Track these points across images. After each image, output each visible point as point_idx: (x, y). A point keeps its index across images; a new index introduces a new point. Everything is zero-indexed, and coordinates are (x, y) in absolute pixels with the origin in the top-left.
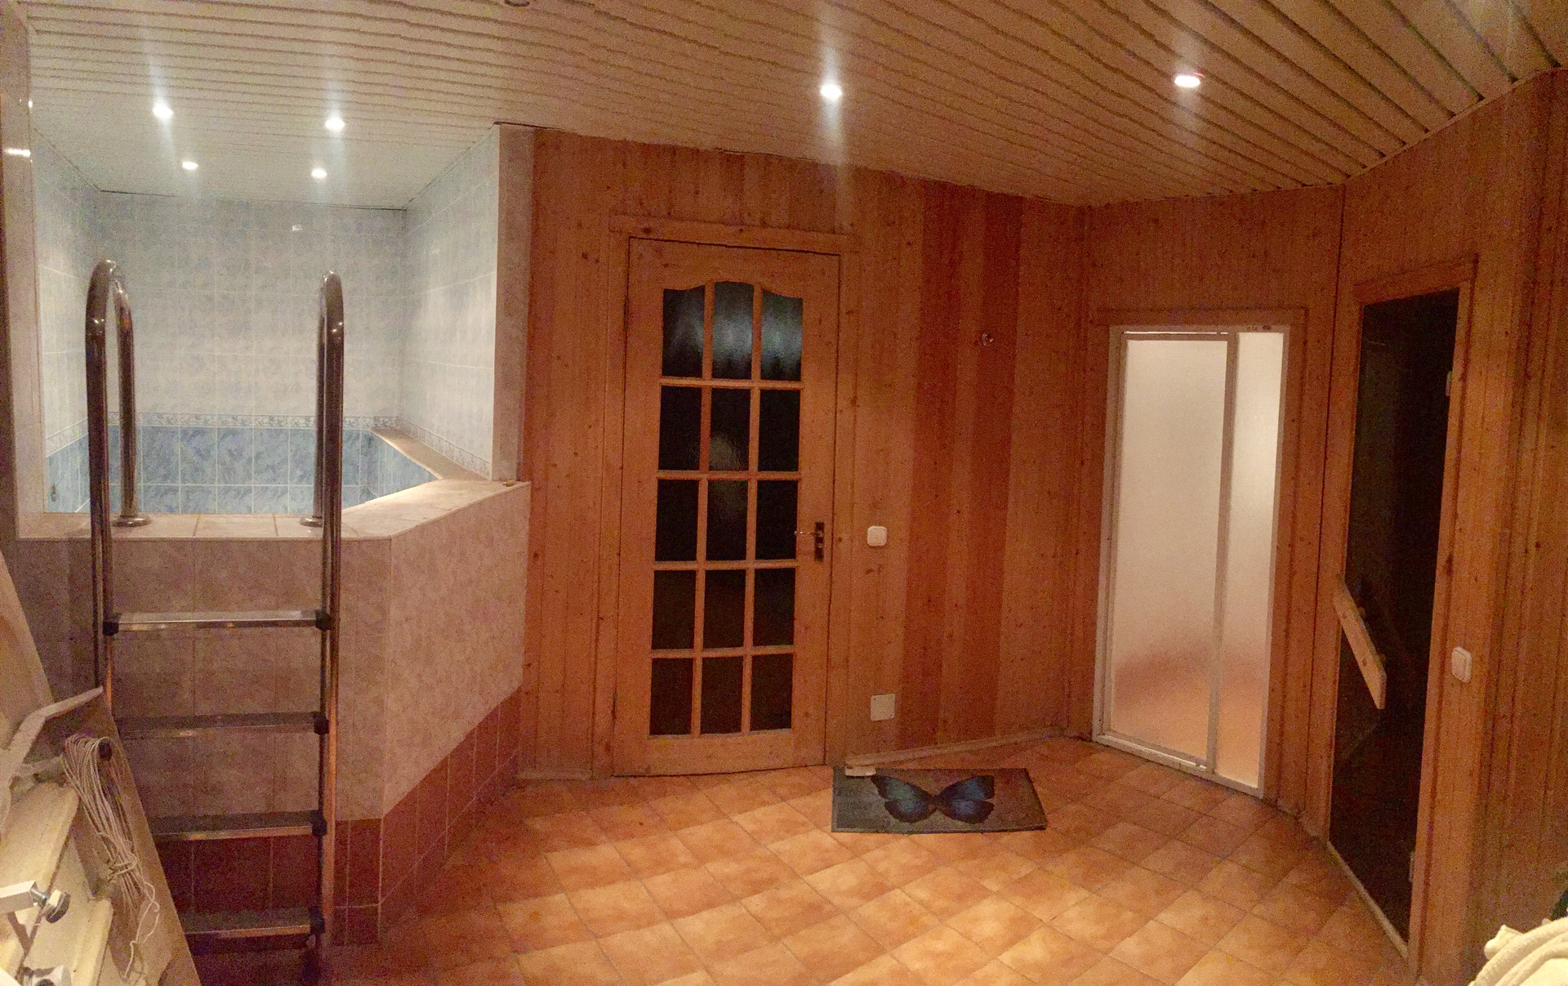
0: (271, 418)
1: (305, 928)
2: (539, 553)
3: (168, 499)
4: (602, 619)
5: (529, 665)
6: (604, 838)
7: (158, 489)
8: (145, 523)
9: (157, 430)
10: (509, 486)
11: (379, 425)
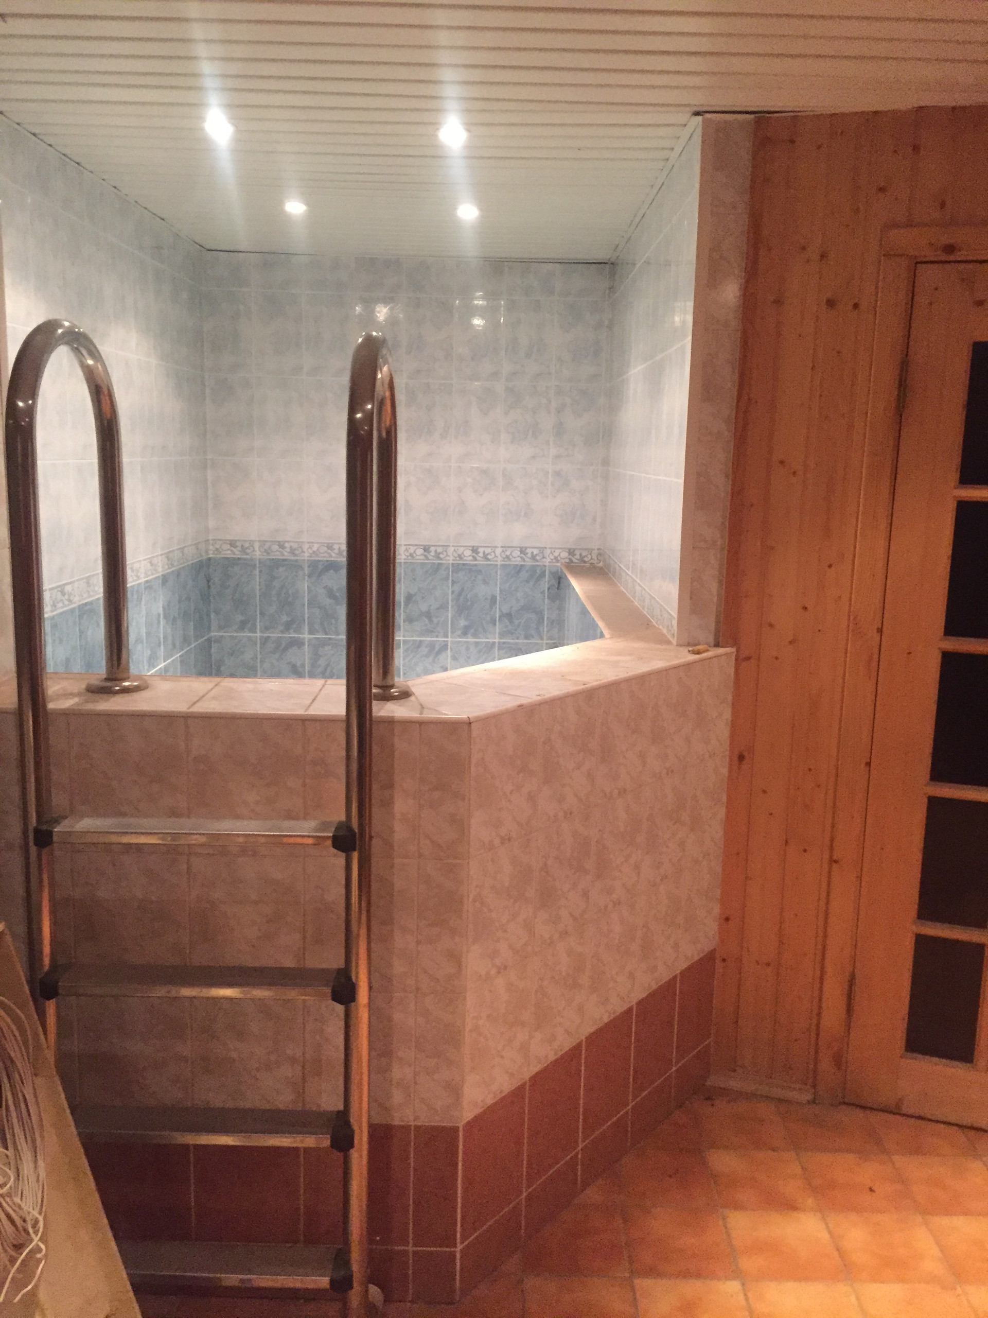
0: (426, 549)
1: (324, 1282)
2: (746, 754)
3: (293, 655)
4: (836, 862)
5: (727, 919)
6: (810, 1201)
7: (278, 641)
8: (137, 689)
9: (277, 563)
10: (698, 653)
11: (575, 560)
